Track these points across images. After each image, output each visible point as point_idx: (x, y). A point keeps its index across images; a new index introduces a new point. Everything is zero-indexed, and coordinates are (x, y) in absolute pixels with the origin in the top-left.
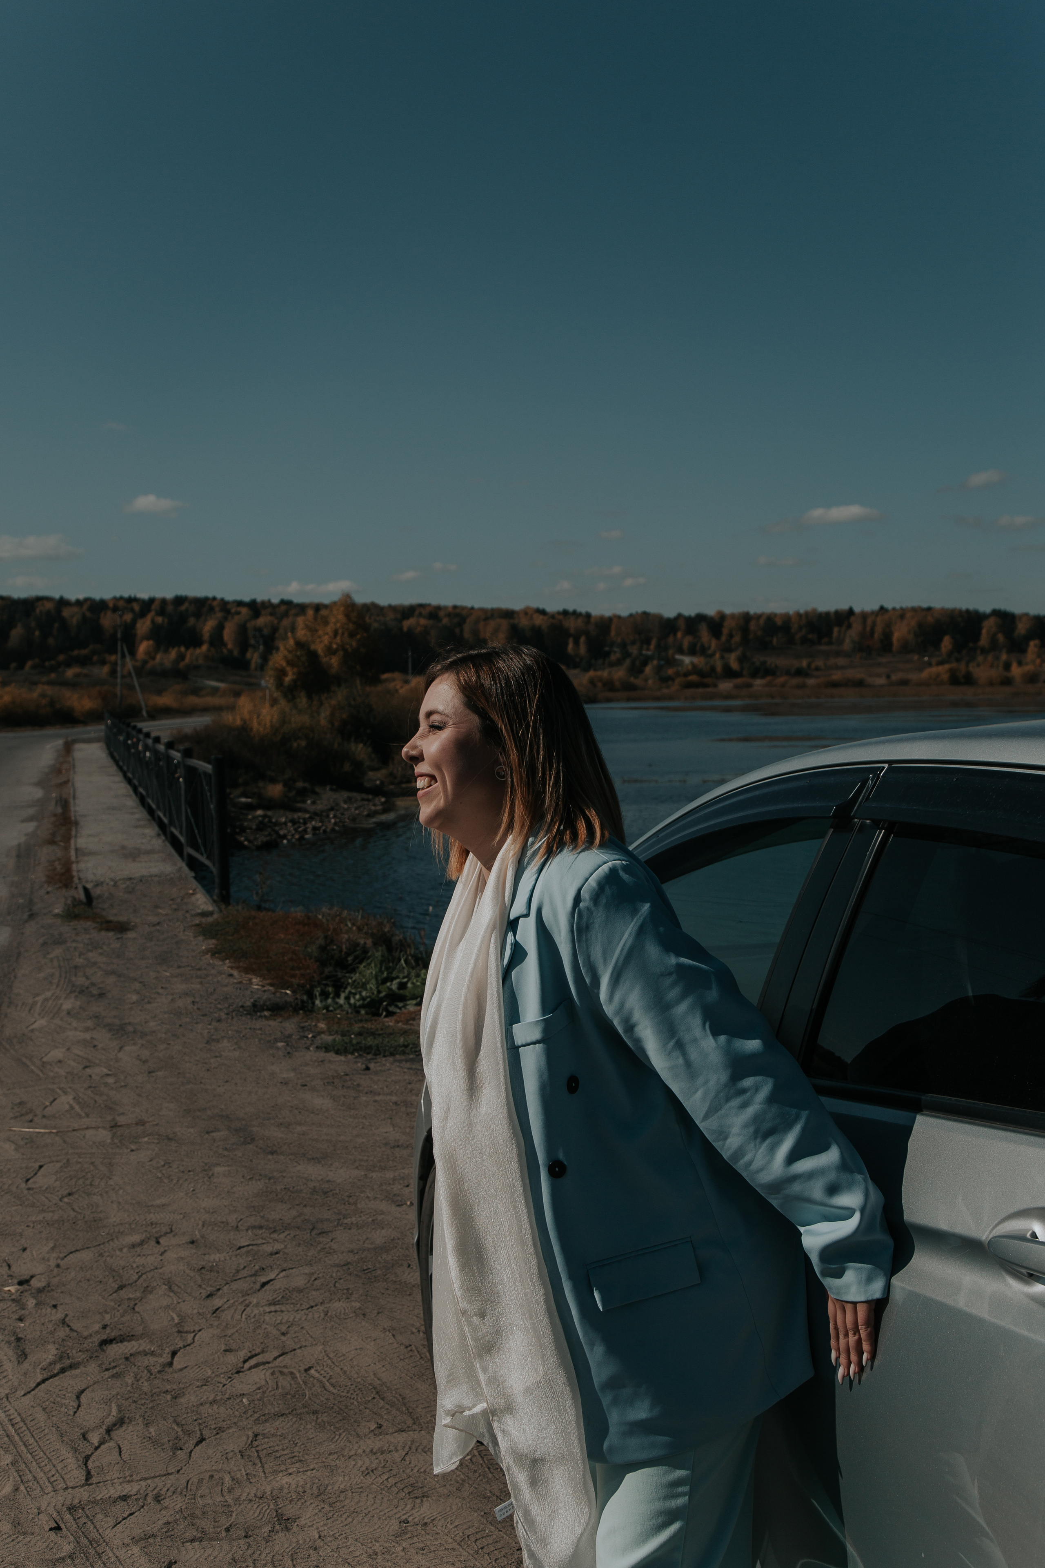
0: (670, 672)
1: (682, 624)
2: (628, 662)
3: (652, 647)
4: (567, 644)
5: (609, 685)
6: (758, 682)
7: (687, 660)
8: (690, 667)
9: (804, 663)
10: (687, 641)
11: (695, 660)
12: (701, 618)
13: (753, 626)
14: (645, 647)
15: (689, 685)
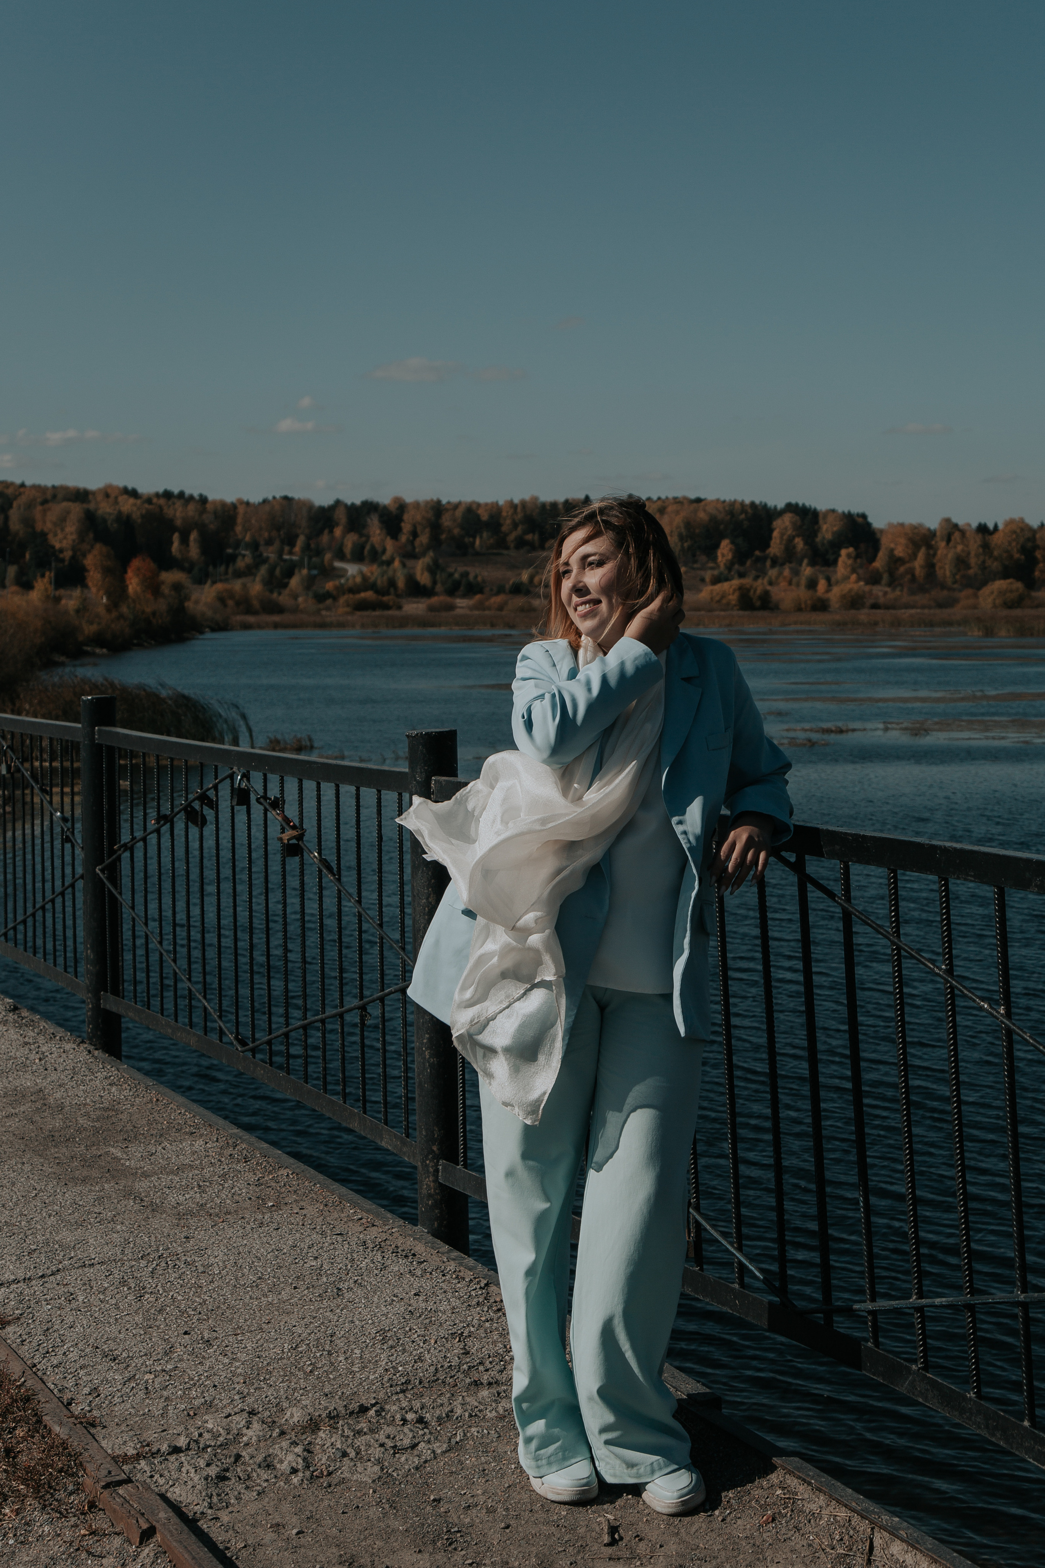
0: (330, 586)
1: (341, 516)
2: (263, 570)
3: (297, 549)
4: (172, 543)
5: (245, 605)
6: (461, 602)
7: (352, 569)
8: (358, 580)
9: (525, 577)
10: (350, 541)
11: (365, 569)
12: (369, 507)
13: (446, 521)
14: (287, 548)
15: (362, 606)
